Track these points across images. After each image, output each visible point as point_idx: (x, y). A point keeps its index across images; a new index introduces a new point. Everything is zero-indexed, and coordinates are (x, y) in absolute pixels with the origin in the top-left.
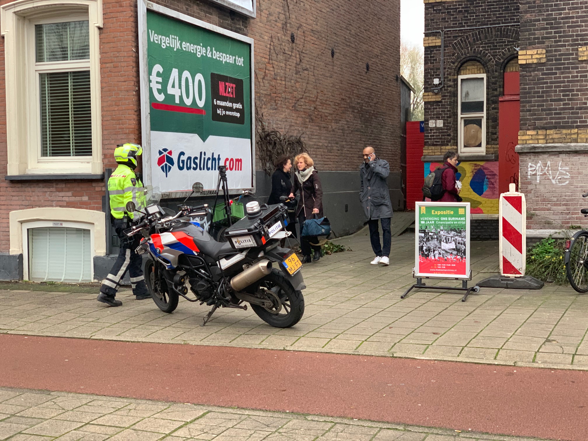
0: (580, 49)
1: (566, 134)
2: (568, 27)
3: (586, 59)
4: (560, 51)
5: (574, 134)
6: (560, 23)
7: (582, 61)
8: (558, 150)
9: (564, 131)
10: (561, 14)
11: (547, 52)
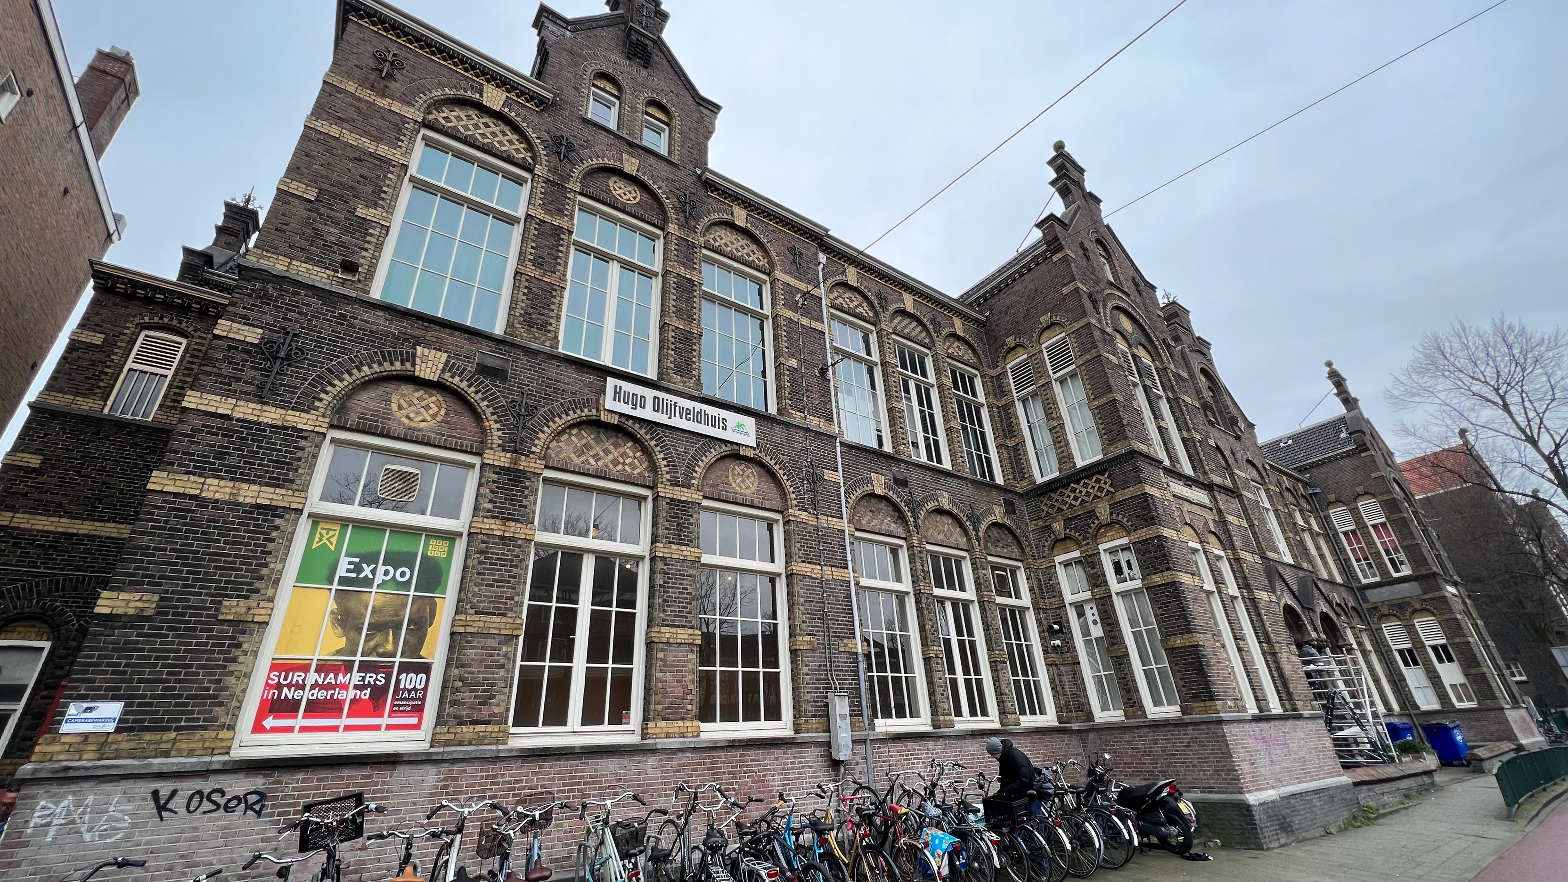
0: (225, 603)
1: (149, 743)
2: (216, 568)
3: (232, 618)
4: (188, 600)
5: (168, 741)
6: (204, 560)
7: (224, 622)
8: (122, 772)
9: (148, 737)
10: (209, 547)
11: (162, 599)
